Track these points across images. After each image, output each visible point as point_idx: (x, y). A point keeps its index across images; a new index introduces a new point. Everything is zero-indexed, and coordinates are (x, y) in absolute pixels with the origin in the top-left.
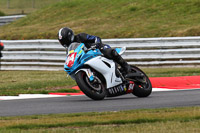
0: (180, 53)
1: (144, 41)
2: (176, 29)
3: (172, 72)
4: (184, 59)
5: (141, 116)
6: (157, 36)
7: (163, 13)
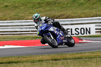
0: (30, 28)
1: (12, 22)
2: (28, 16)
3: (26, 38)
4: (32, 31)
5: (10, 60)
6: (18, 20)
7: (22, 8)
